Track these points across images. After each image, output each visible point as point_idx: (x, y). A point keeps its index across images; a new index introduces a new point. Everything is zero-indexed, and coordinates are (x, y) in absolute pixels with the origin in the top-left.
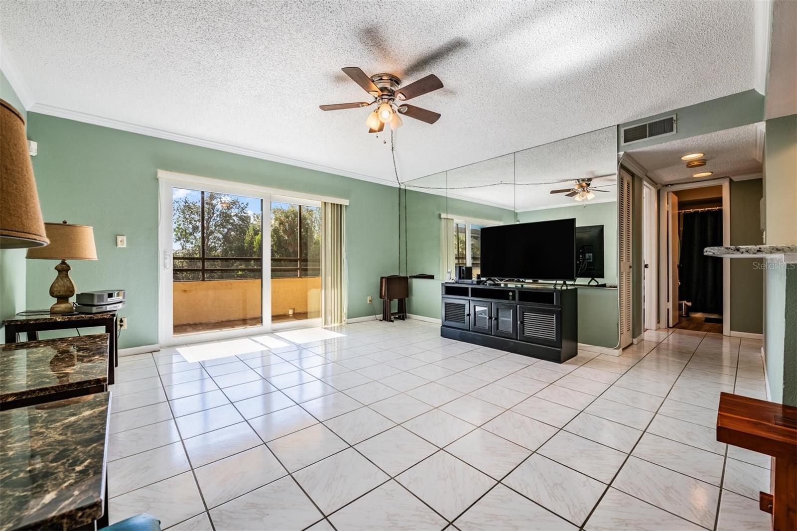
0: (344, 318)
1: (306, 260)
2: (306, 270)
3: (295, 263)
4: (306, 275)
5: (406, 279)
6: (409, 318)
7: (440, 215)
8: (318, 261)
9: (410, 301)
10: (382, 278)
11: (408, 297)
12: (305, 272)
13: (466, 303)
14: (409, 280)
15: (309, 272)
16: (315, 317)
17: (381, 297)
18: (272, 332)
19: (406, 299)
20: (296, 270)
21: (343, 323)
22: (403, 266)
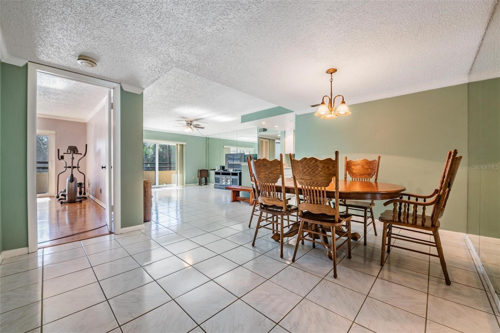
0: (184, 184)
1: (171, 164)
2: (171, 167)
3: (167, 165)
4: (171, 170)
5: (208, 170)
6: (209, 185)
7: (223, 146)
8: (174, 164)
9: (209, 179)
10: (198, 170)
11: (208, 177)
12: (170, 169)
13: (220, 177)
14: (209, 171)
15: (172, 169)
16: (174, 184)
17: (198, 177)
18: (159, 188)
19: (208, 178)
20: (167, 168)
21: (184, 186)
22: (207, 166)
